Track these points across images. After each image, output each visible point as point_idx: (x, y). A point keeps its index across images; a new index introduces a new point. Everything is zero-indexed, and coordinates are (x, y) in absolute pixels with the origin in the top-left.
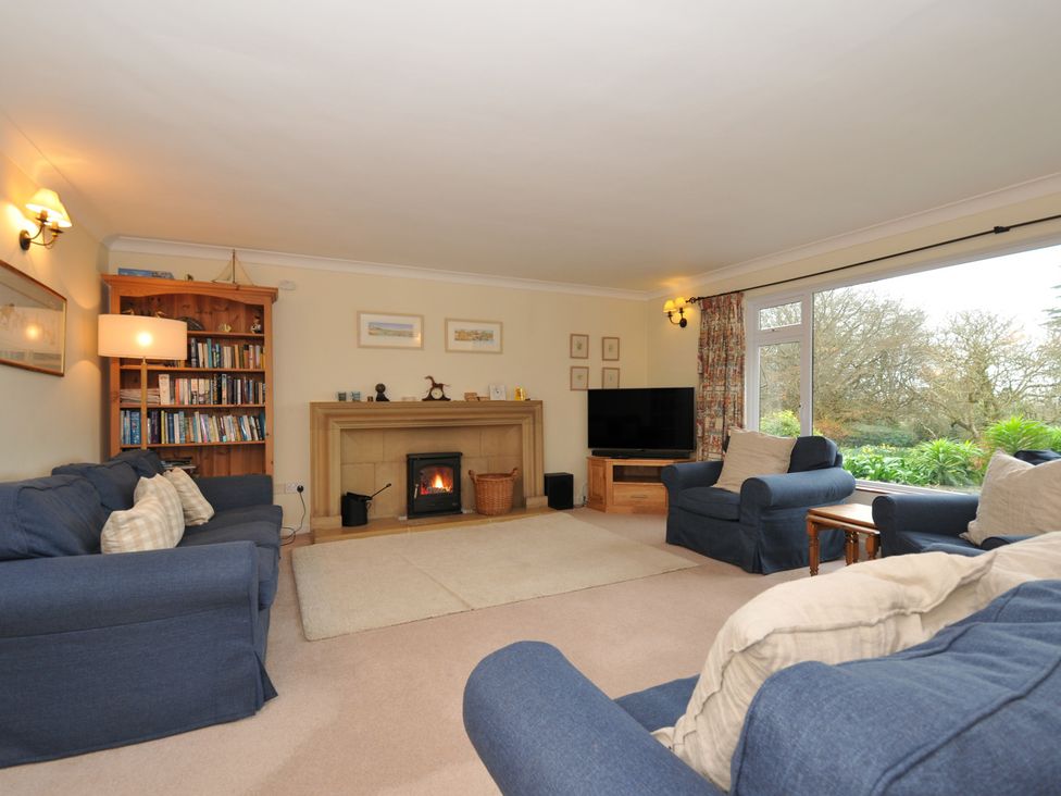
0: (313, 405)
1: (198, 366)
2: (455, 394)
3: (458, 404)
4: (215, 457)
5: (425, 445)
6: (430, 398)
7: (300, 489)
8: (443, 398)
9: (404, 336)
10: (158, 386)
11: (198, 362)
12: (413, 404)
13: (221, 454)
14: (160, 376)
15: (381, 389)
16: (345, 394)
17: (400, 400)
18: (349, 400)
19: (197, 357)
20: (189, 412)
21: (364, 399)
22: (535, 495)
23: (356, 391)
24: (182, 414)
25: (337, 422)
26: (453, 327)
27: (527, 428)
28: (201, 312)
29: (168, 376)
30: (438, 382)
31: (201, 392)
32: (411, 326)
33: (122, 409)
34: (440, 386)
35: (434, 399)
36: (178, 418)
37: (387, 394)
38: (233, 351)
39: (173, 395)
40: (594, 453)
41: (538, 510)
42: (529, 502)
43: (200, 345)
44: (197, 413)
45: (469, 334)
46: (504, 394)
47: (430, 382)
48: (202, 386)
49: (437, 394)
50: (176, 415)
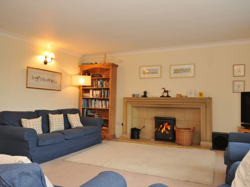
0: (124, 98)
1: (98, 87)
2: (173, 94)
3: (174, 99)
4: (103, 112)
5: (162, 114)
6: (163, 96)
7: (122, 124)
8: (168, 96)
9: (154, 73)
10: (90, 93)
11: (98, 86)
12: (157, 98)
13: (104, 112)
14: (90, 90)
15: (145, 93)
16: (135, 95)
17: (152, 97)
18: (136, 97)
19: (98, 85)
20: (95, 99)
21: (140, 96)
22: (206, 141)
23: (138, 94)
24: (94, 100)
25: (130, 104)
26: (173, 68)
27: (203, 110)
28: (101, 72)
29: (92, 90)
30: (166, 90)
31: (98, 94)
32: (157, 70)
33: (83, 98)
34: (167, 92)
35: (164, 97)
36: (93, 101)
37: (147, 95)
38: (105, 82)
39: (93, 95)
40: (242, 125)
41: (206, 148)
42: (202, 143)
43: (98, 81)
44: (97, 100)
45: (180, 70)
46: (194, 94)
47: (163, 90)
48: (98, 92)
49: (165, 95)
50: (93, 100)
